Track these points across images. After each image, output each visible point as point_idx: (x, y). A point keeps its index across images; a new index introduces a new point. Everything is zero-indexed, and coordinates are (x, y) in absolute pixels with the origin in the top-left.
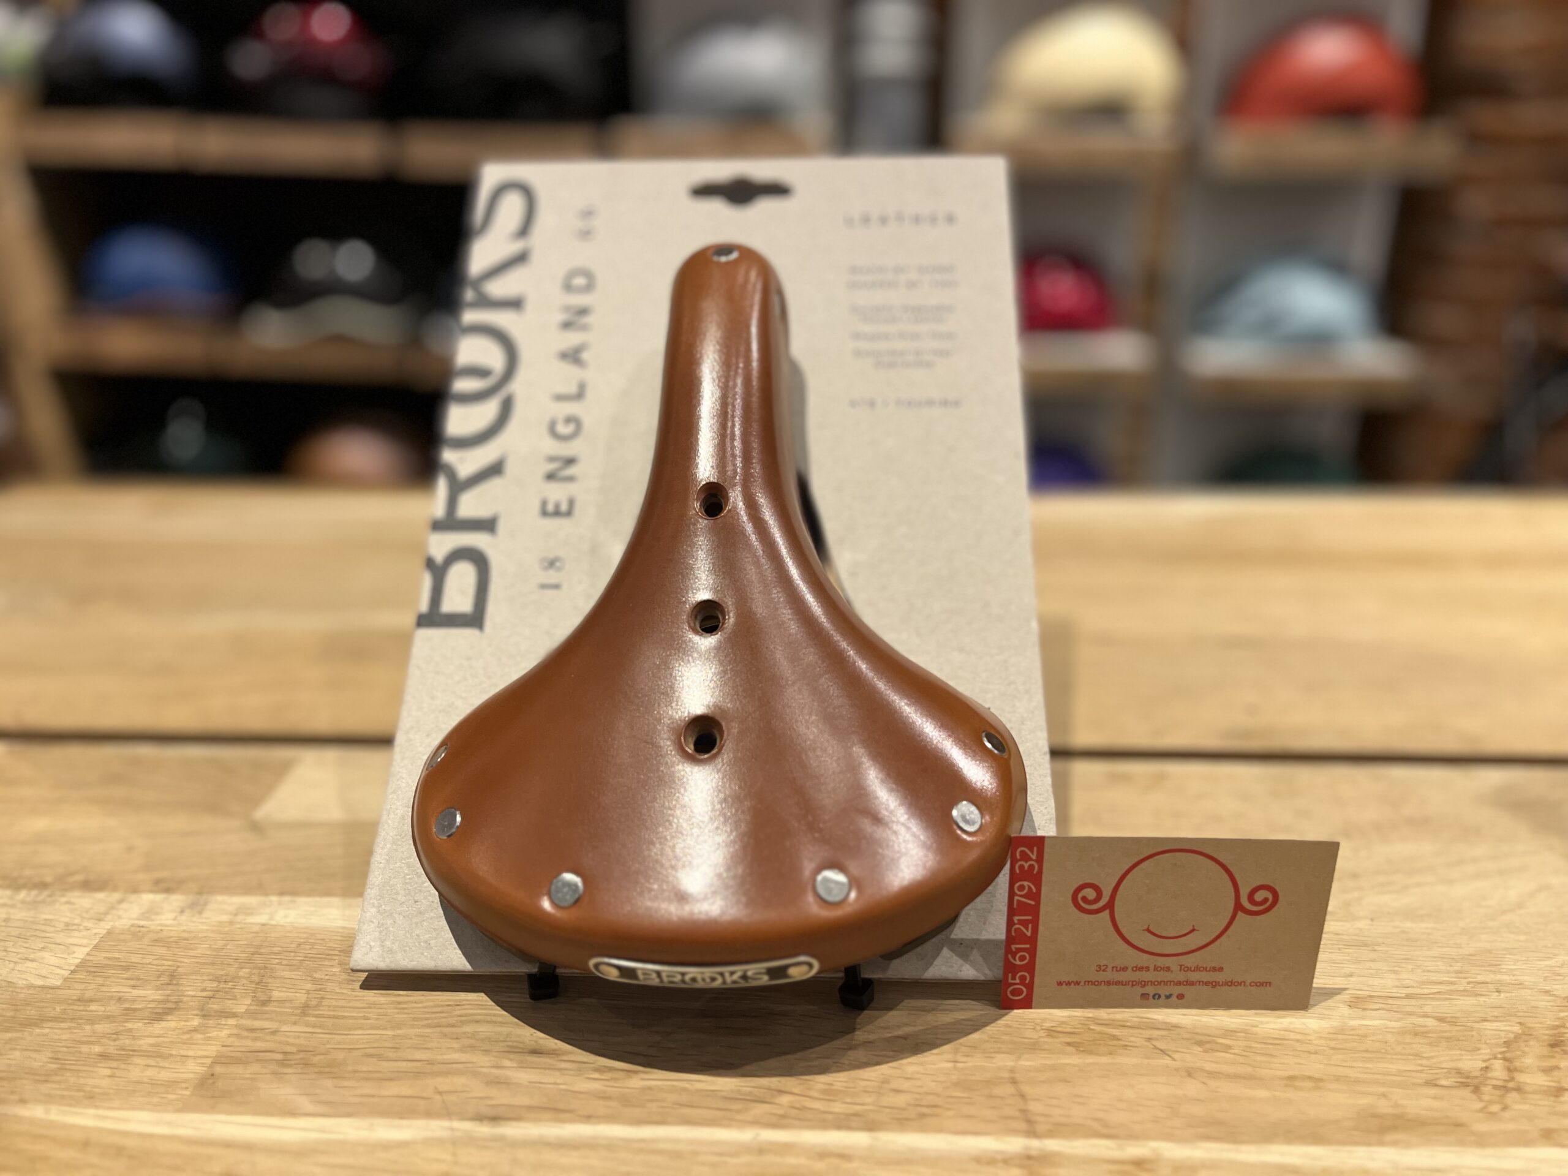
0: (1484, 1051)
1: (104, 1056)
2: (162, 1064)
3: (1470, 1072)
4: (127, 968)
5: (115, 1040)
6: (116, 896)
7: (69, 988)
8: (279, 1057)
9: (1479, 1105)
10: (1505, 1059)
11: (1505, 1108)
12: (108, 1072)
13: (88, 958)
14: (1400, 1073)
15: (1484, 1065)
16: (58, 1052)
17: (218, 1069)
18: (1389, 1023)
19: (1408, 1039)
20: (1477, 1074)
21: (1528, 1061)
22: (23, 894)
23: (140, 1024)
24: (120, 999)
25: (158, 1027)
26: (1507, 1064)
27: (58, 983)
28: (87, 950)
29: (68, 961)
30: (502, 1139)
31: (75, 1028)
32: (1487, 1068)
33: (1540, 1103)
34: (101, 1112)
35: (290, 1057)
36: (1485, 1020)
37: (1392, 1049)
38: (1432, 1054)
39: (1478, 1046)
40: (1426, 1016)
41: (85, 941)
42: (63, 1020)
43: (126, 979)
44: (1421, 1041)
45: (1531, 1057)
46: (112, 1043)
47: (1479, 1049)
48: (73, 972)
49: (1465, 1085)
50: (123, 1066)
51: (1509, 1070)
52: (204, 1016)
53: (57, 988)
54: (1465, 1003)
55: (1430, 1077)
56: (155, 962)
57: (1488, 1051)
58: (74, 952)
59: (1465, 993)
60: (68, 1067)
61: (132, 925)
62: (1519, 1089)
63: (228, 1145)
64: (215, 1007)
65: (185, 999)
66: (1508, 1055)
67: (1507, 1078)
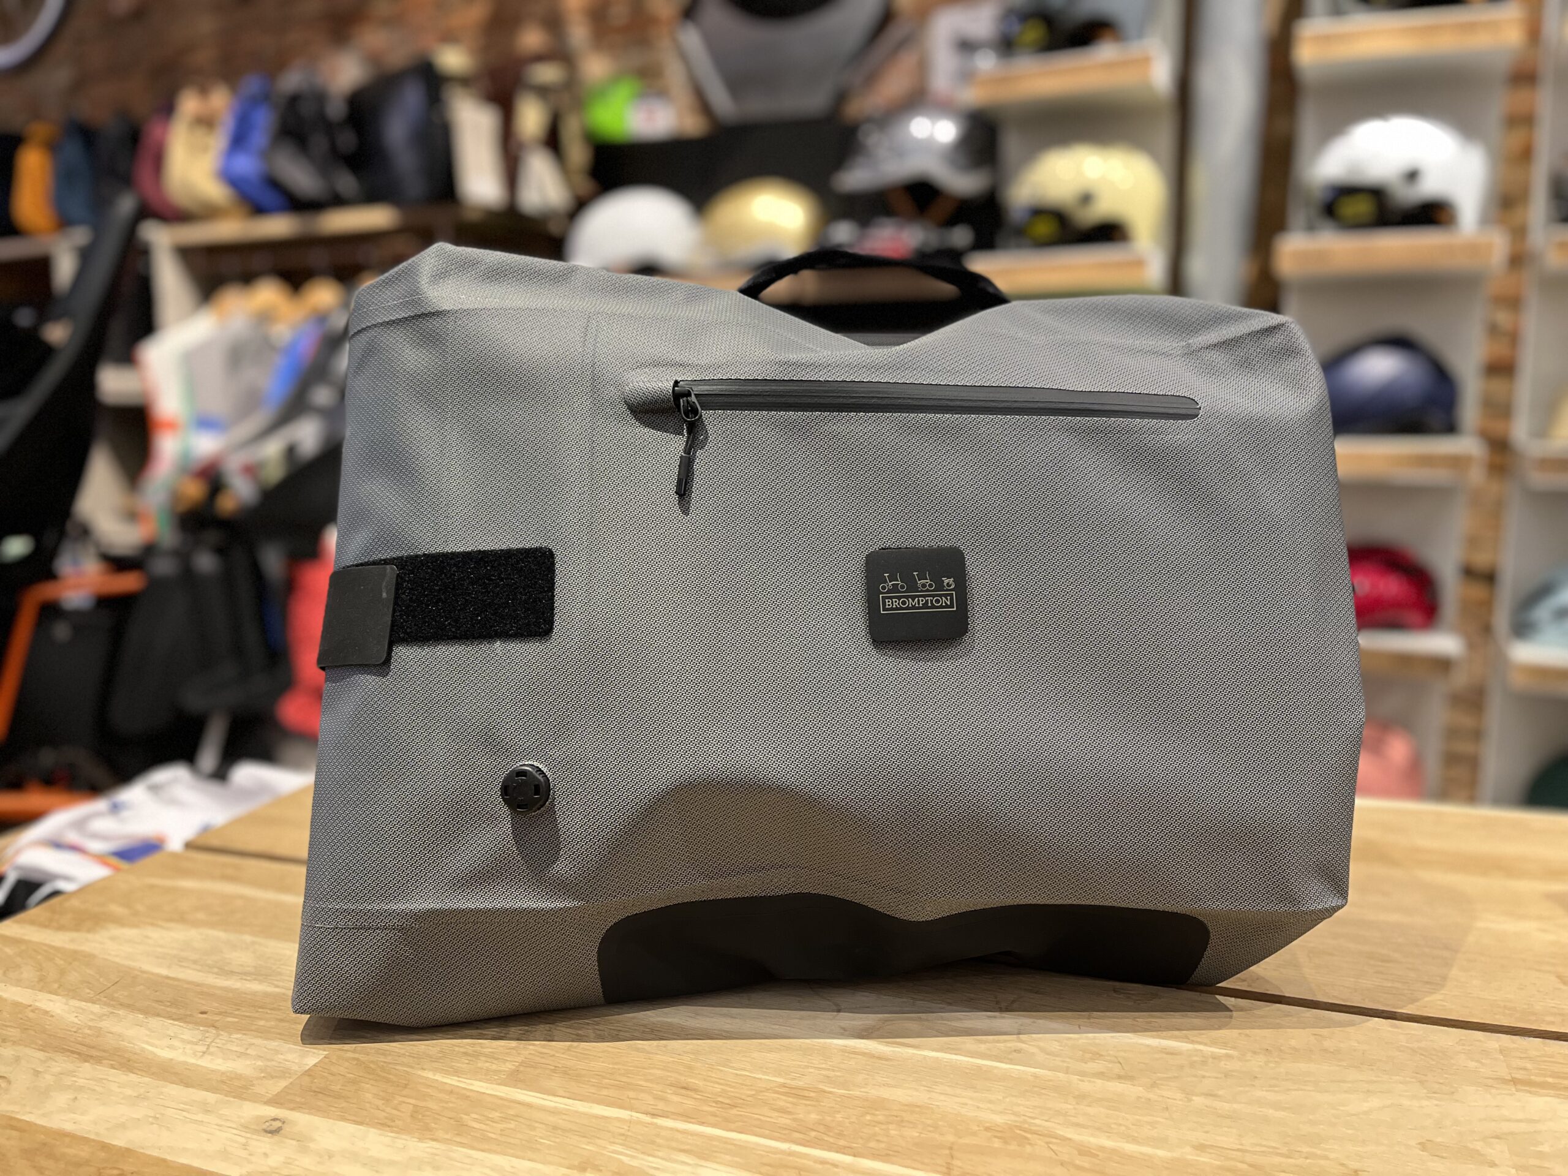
1: (466, 1054)
2: (494, 1062)
5: (473, 1047)
8: (553, 1068)
12: (467, 1061)
16: (443, 1049)
17: (522, 1069)
18: (1213, 1161)
30: (656, 1124)
34: (460, 1079)
35: (557, 1069)
40: (1242, 1162)
46: (470, 1048)
59: (1281, 1155)
63: (519, 1103)
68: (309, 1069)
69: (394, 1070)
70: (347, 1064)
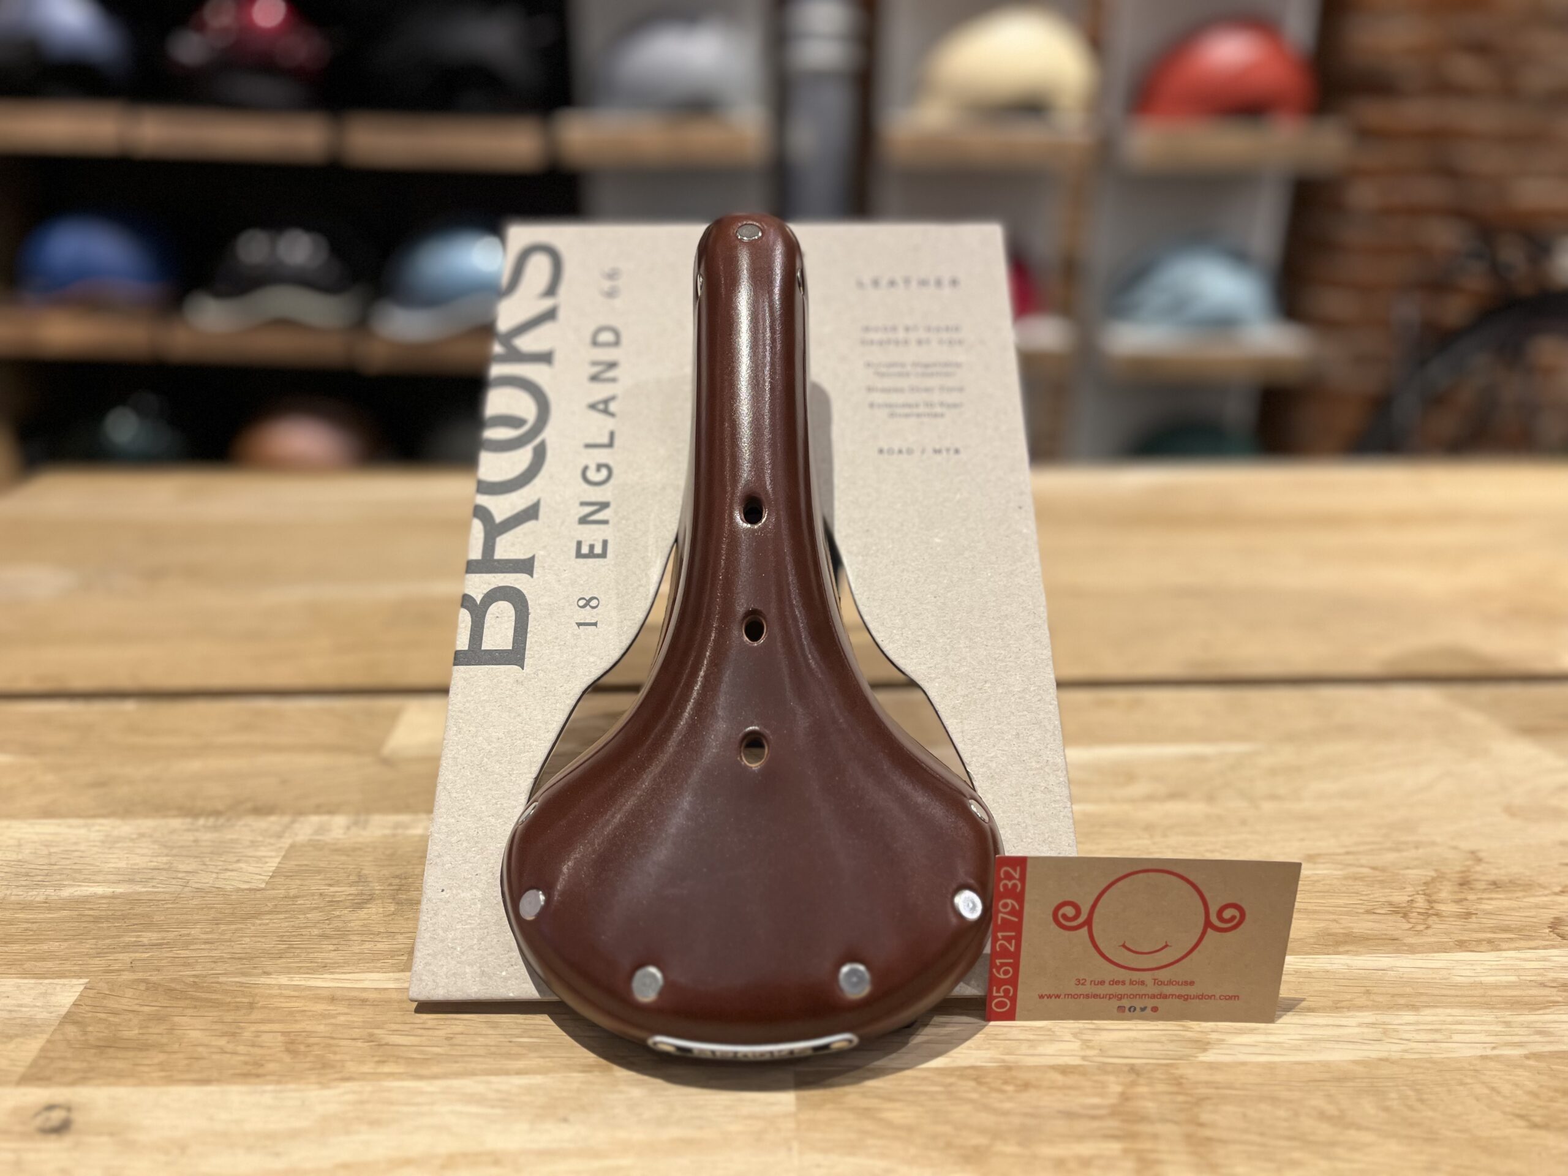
0: (1408, 890)
1: (324, 936)
3: (1400, 904)
4: (319, 872)
5: (329, 924)
6: (286, 819)
7: (274, 889)
9: (1410, 926)
10: (1425, 894)
11: (1428, 928)
12: (332, 947)
13: (280, 865)
14: (1346, 906)
15: (1410, 898)
16: (282, 936)
18: (1335, 872)
19: (1350, 882)
20: (1404, 905)
21: (1443, 895)
22: (201, 821)
23: (346, 912)
24: (321, 894)
25: (362, 914)
26: (1427, 898)
27: (263, 886)
28: (278, 860)
29: (264, 869)
31: (291, 918)
32: (1412, 900)
33: (1454, 923)
34: (337, 976)
36: (1408, 868)
37: (1339, 890)
38: (1369, 892)
39: (1404, 886)
40: (1362, 866)
41: (273, 854)
42: (279, 913)
43: (320, 880)
44: (1361, 883)
45: (1445, 892)
46: (327, 927)
47: (1405, 888)
48: (271, 877)
49: (1397, 913)
50: (343, 942)
51: (1429, 902)
52: (398, 903)
53: (263, 889)
54: (1391, 857)
55: (1369, 908)
56: (341, 866)
57: (1413, 889)
58: (267, 863)
59: (1390, 850)
60: (295, 946)
61: (310, 840)
62: (1436, 915)
64: (404, 897)
65: (377, 892)
66: (1428, 892)
67: (1428, 907)
68: (69, 1014)
69: (218, 986)
70: (129, 993)
